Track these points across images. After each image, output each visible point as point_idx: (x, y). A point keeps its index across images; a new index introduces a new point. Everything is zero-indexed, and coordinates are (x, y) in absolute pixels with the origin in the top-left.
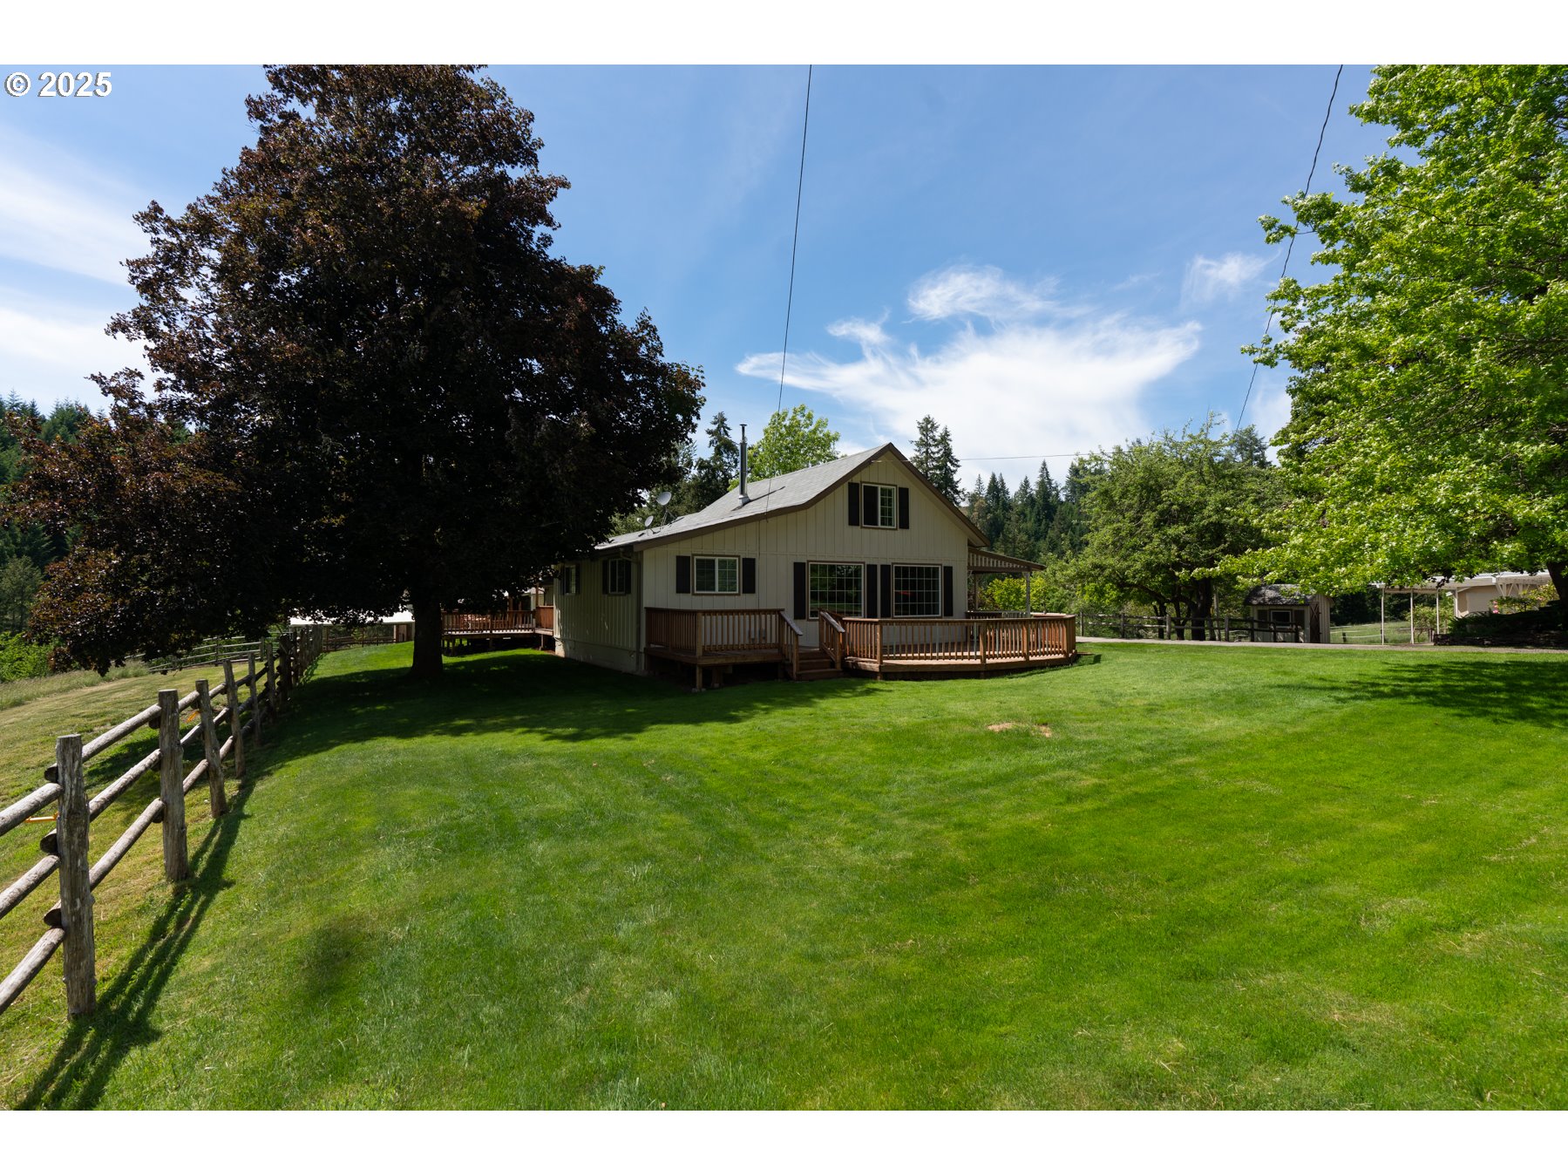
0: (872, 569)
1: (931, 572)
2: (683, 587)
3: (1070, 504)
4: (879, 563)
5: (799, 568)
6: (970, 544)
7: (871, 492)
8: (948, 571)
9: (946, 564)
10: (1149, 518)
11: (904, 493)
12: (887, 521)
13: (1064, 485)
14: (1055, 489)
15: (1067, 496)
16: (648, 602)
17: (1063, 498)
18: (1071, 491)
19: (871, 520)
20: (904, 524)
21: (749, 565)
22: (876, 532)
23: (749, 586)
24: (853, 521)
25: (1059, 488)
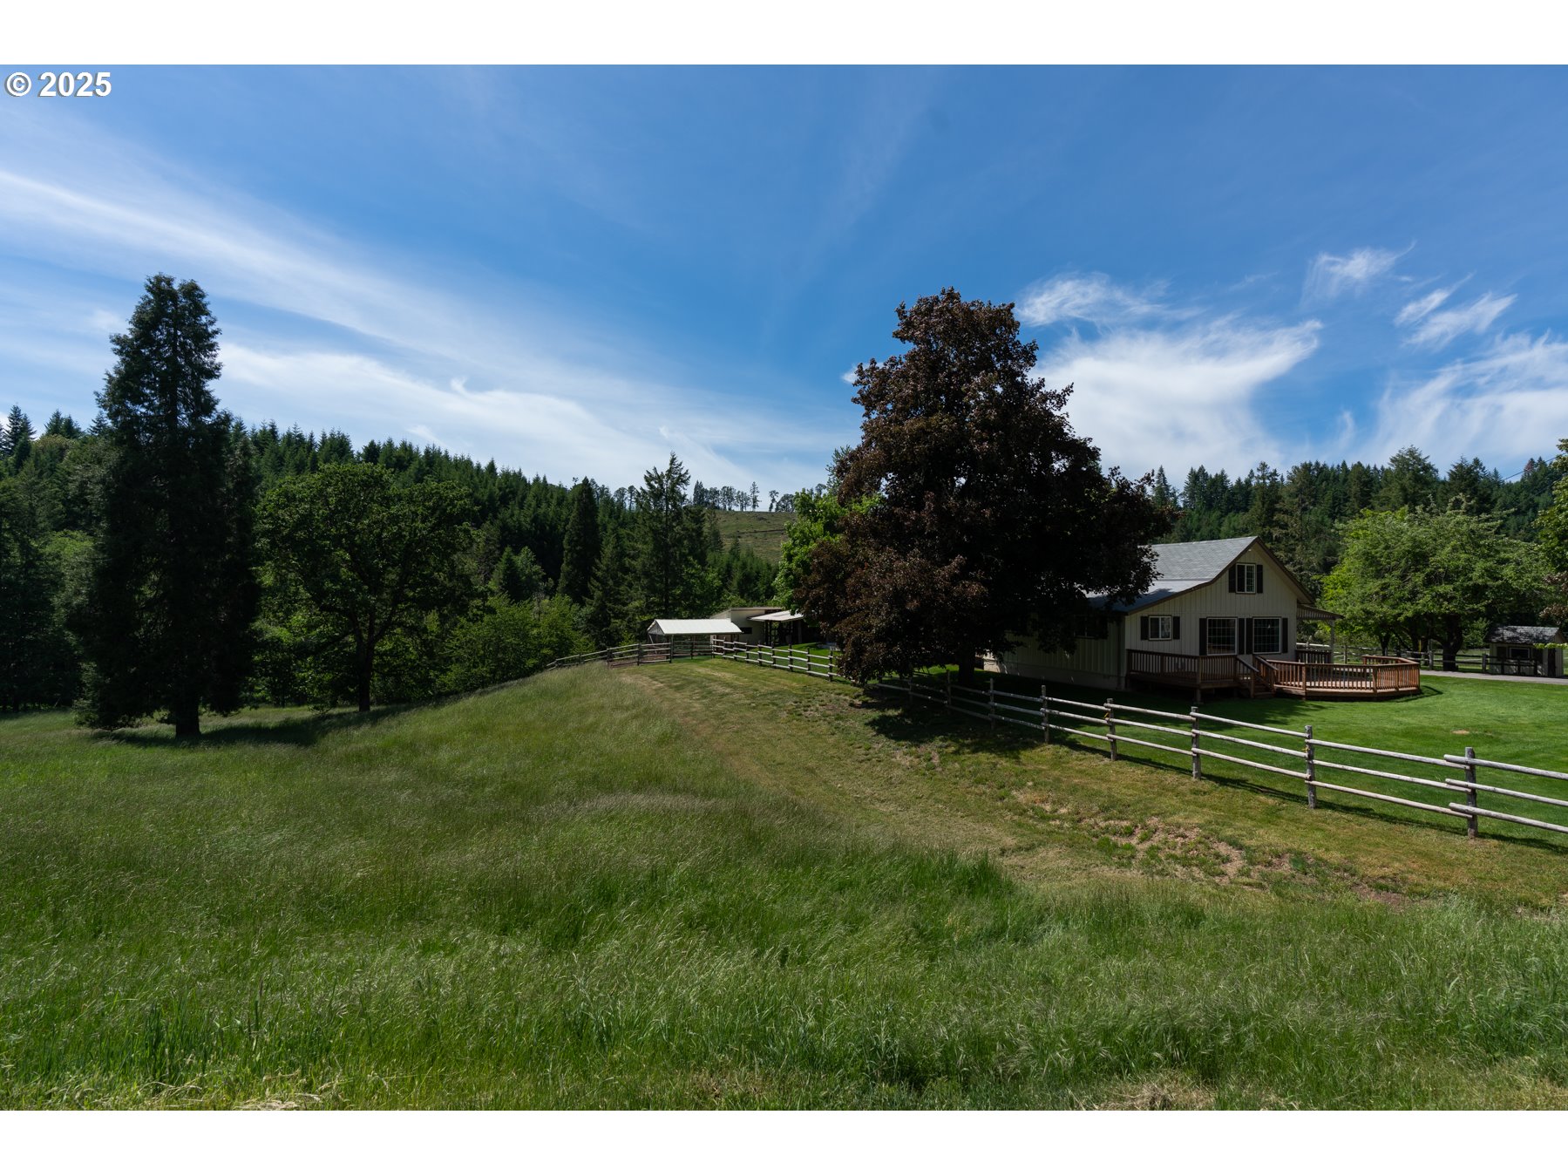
0: (1241, 621)
1: (1274, 622)
2: (1144, 637)
3: (1189, 511)
4: (1245, 617)
5: (1202, 621)
6: (1298, 602)
7: (1241, 568)
8: (1285, 621)
9: (1284, 617)
10: (1419, 578)
11: (1260, 568)
12: (1250, 589)
13: (1182, 491)
14: (1173, 495)
15: (1185, 502)
16: (1127, 646)
17: (1181, 505)
18: (1190, 497)
19: (1241, 589)
20: (1260, 590)
21: (1176, 620)
22: (1243, 596)
23: (1177, 636)
24: (1232, 589)
25: (1177, 494)
